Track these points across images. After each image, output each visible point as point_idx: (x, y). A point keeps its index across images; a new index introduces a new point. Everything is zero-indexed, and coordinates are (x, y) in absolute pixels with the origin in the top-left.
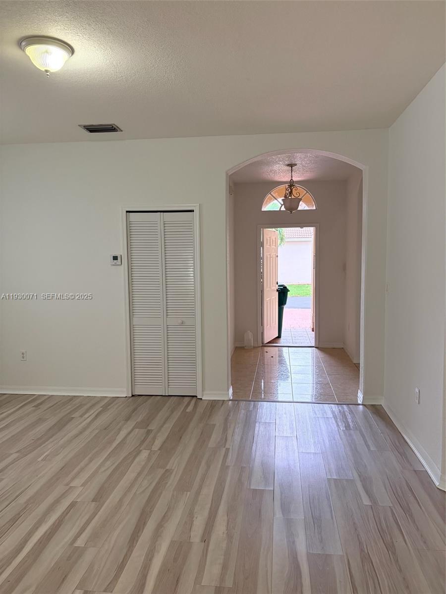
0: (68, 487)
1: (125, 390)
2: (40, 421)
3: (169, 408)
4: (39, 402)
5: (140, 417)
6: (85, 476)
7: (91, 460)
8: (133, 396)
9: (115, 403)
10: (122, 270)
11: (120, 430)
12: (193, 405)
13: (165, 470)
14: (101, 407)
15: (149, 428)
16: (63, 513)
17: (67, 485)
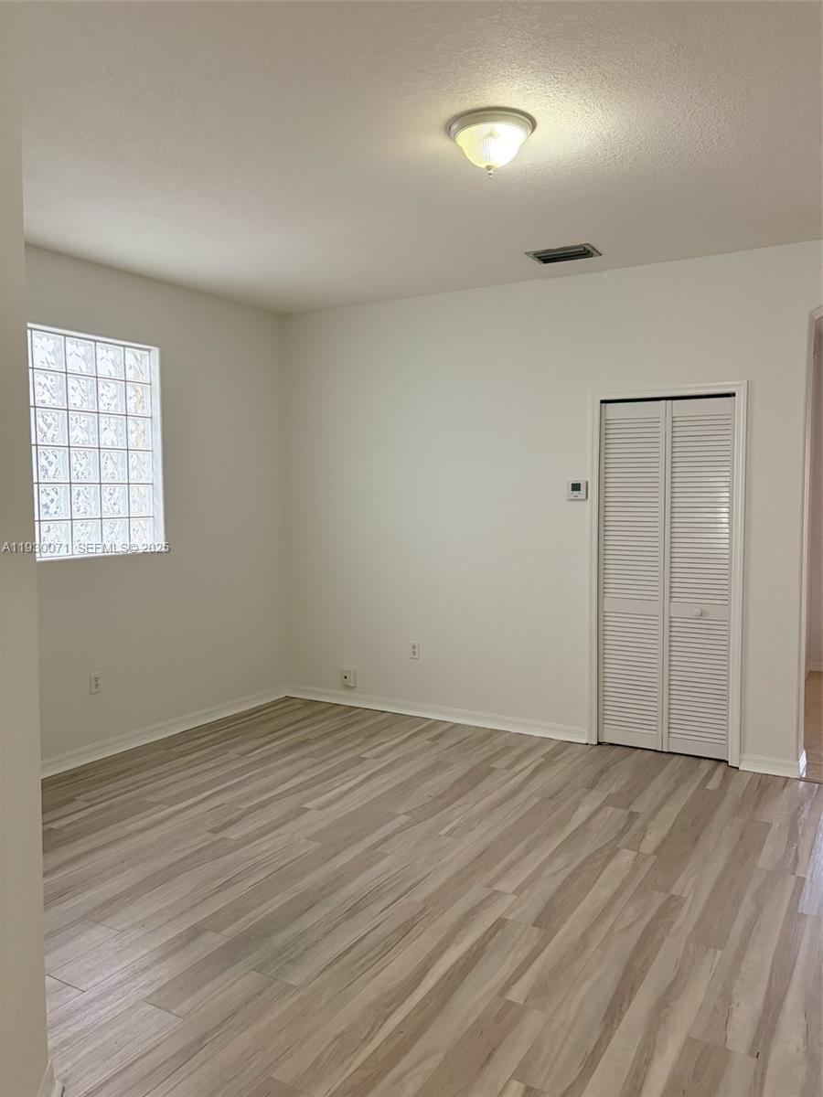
0: (489, 891)
1: (586, 731)
2: (439, 766)
3: (670, 778)
4: (435, 733)
5: (614, 785)
6: (519, 877)
7: (527, 851)
8: (599, 744)
9: (566, 752)
10: (588, 509)
11: (577, 804)
12: (721, 778)
13: (668, 895)
14: (542, 757)
15: (634, 808)
16: (485, 934)
17: (490, 885)
